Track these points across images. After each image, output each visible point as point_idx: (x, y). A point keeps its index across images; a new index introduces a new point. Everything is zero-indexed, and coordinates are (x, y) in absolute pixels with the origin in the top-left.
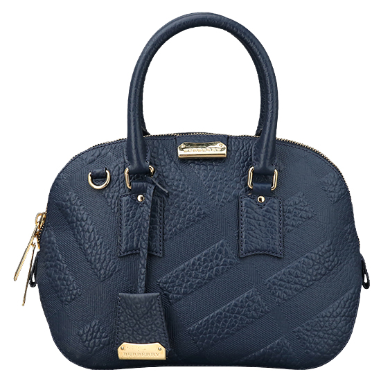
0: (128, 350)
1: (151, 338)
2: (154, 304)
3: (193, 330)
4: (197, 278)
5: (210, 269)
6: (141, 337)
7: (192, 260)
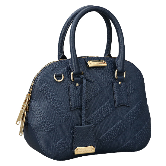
0: (79, 150)
1: (88, 144)
2: (91, 129)
3: (101, 139)
4: (101, 117)
5: (105, 113)
6: (84, 144)
7: (98, 110)
